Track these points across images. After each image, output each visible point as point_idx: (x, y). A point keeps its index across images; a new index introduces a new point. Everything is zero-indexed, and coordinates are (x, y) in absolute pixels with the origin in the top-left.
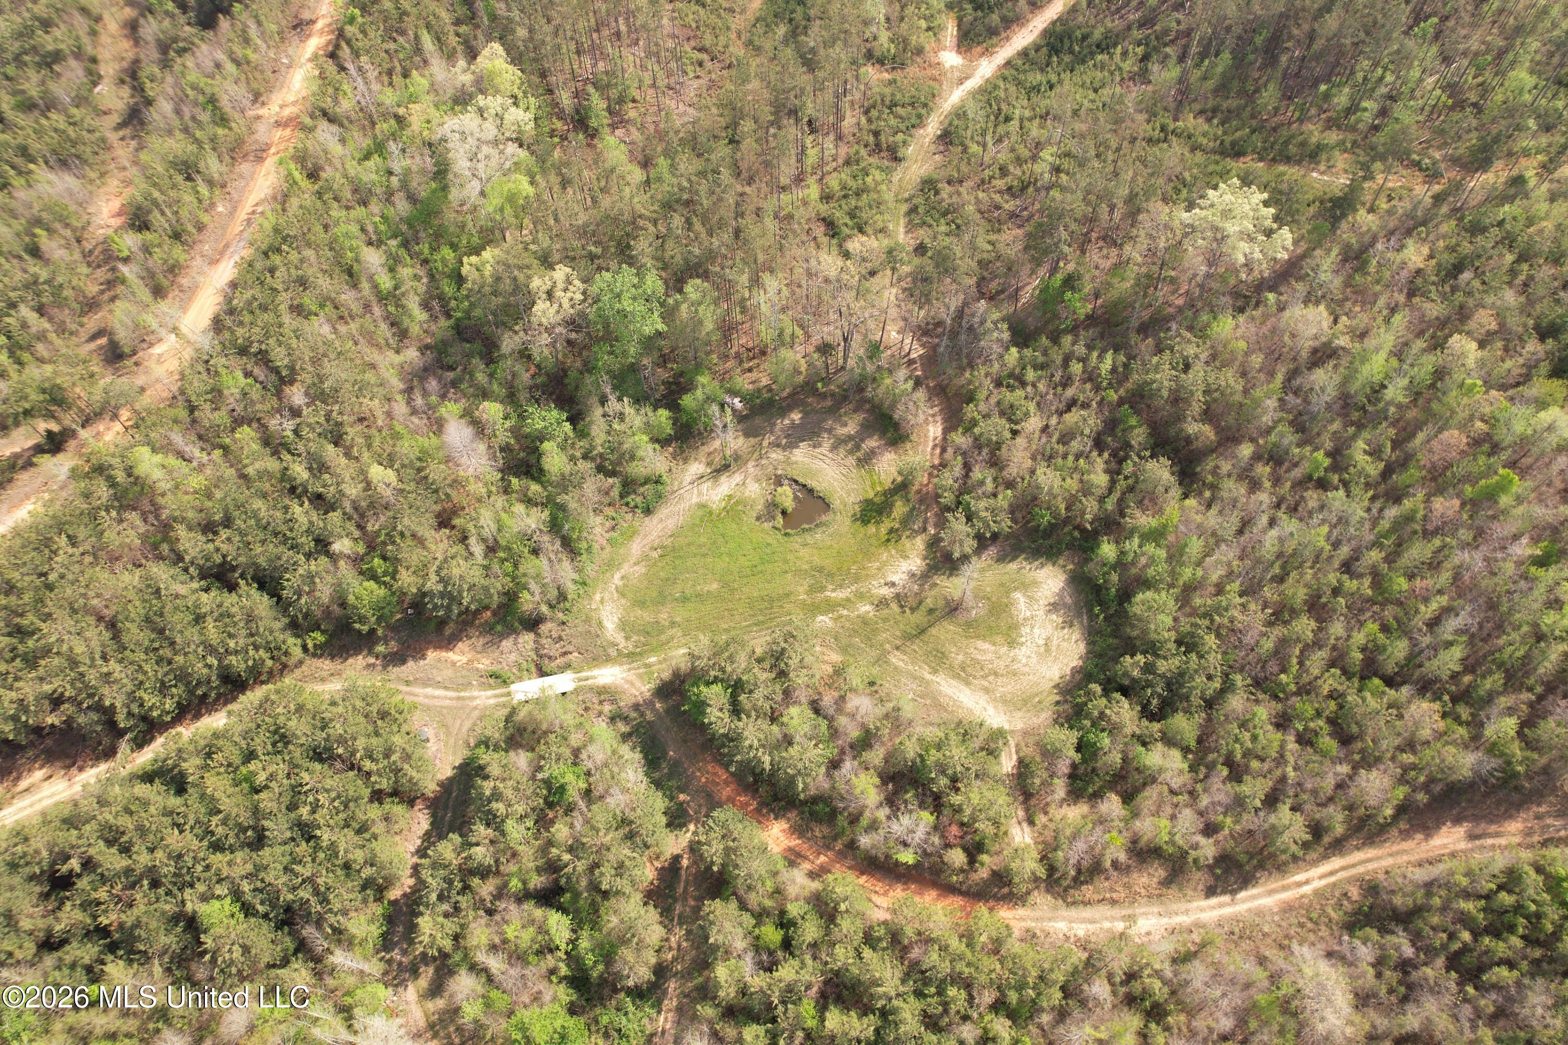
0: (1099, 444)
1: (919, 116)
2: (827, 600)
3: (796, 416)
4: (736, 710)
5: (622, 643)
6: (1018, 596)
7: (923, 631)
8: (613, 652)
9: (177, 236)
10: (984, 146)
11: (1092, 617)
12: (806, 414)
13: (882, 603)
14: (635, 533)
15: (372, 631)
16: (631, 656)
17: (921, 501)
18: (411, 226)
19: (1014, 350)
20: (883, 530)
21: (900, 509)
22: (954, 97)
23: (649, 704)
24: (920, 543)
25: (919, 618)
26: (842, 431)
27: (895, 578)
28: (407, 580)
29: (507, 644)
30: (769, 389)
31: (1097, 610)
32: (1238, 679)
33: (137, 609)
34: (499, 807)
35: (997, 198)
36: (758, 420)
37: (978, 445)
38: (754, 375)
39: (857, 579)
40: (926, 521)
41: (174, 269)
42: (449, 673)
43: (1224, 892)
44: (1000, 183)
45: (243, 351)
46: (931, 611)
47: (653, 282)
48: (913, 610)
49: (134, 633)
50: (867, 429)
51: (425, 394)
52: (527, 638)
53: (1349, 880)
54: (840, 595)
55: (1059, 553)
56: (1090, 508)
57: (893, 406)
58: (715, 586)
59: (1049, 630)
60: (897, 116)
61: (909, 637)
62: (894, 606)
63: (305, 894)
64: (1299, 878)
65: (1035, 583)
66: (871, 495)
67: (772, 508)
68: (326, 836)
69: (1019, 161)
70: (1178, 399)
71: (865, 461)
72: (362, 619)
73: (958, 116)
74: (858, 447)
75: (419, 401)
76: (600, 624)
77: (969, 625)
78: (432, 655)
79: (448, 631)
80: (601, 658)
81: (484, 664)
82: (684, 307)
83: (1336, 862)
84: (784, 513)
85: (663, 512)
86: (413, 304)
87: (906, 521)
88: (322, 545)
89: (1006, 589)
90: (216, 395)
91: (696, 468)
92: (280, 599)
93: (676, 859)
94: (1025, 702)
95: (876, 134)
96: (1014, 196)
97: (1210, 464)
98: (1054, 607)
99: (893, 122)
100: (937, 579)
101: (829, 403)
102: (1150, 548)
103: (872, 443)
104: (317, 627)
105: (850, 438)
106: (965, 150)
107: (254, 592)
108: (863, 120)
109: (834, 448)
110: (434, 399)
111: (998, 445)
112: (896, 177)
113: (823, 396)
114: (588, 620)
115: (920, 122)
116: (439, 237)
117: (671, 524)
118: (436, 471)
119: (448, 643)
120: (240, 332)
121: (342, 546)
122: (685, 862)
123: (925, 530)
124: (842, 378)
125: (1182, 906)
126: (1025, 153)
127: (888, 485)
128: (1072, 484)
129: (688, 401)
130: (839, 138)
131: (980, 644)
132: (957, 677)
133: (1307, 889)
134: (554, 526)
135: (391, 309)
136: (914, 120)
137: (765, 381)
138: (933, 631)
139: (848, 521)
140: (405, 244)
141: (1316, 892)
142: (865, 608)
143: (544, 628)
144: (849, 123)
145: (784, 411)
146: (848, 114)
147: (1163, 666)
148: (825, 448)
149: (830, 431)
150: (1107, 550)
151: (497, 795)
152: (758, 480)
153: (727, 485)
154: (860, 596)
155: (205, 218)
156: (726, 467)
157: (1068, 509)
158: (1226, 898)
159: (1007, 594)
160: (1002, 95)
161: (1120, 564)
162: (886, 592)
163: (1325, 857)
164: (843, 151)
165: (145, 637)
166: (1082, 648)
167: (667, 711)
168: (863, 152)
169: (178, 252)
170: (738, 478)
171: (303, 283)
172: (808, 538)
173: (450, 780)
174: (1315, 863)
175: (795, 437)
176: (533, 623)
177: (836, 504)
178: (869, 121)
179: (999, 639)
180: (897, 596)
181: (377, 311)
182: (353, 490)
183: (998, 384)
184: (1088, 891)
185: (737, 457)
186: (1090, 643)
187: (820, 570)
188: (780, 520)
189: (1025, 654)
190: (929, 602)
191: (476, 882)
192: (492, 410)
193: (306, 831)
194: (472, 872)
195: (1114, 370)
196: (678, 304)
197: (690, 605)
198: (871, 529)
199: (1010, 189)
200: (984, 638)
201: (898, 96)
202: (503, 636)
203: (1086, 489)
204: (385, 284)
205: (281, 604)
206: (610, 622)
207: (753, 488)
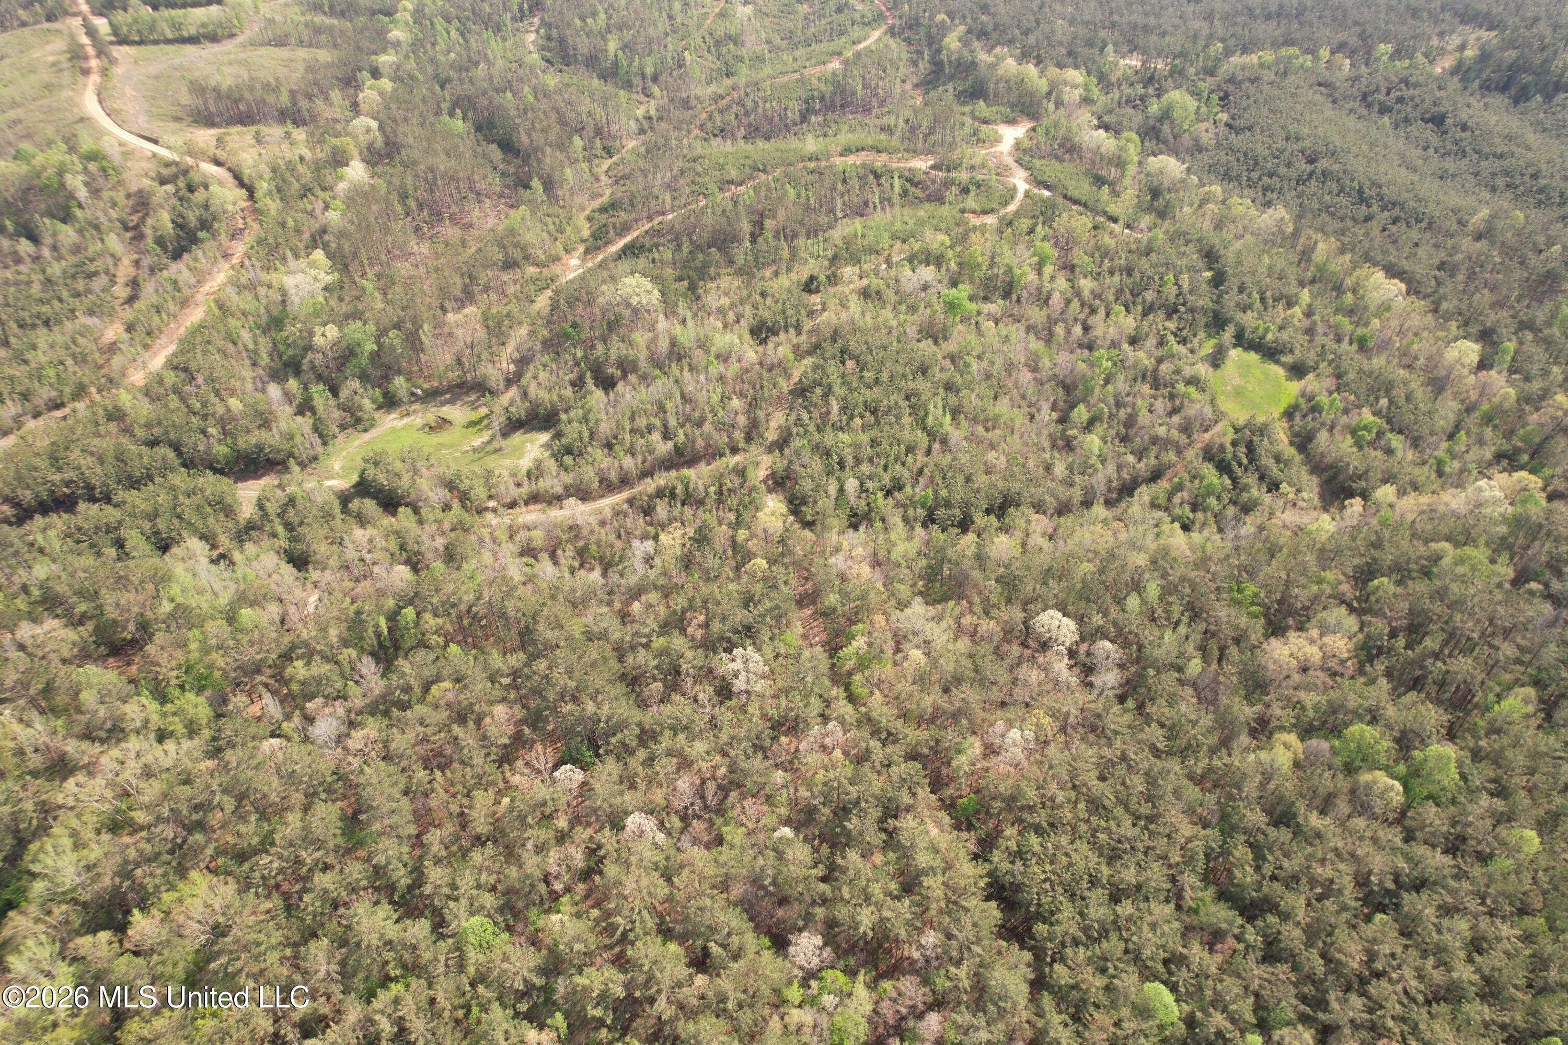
3: (448, 396)
5: (339, 473)
6: (528, 444)
7: (481, 459)
8: (334, 475)
9: (149, 334)
12: (453, 395)
13: (466, 453)
14: (357, 438)
15: (222, 469)
16: (342, 477)
18: (268, 325)
20: (474, 430)
21: (485, 423)
22: (570, 276)
23: (348, 490)
24: (491, 432)
25: (481, 455)
26: (467, 400)
27: (475, 444)
28: (242, 445)
30: (437, 387)
36: (428, 399)
38: (431, 383)
39: (457, 446)
41: (146, 347)
45: (176, 369)
46: (487, 452)
47: (370, 327)
48: (479, 453)
50: (478, 399)
51: (263, 383)
54: (447, 451)
55: (550, 428)
59: (537, 453)
60: (536, 285)
61: (473, 461)
62: (471, 453)
65: (536, 439)
66: (473, 419)
67: (425, 426)
71: (474, 409)
72: (218, 462)
74: (472, 405)
75: (260, 385)
76: (332, 468)
77: (502, 455)
78: (250, 482)
79: (260, 472)
80: (329, 477)
82: (387, 340)
84: (430, 427)
85: (372, 431)
86: (264, 354)
87: (486, 426)
88: (203, 432)
89: (523, 442)
90: (162, 384)
91: (392, 416)
92: (179, 451)
95: (523, 292)
98: (541, 446)
99: (533, 287)
101: (465, 391)
103: (479, 403)
105: (470, 402)
107: (167, 449)
108: (519, 288)
109: (462, 405)
113: (463, 388)
114: (326, 467)
115: (548, 287)
117: (375, 435)
118: (262, 407)
119: (259, 477)
121: (213, 432)
124: (472, 382)
127: (481, 416)
129: (391, 387)
131: (504, 460)
134: (314, 427)
135: (252, 355)
136: (544, 286)
137: (436, 385)
138: (486, 458)
139: (460, 428)
142: (457, 454)
145: (442, 394)
148: (457, 406)
149: (462, 400)
152: (421, 418)
153: (406, 421)
154: (456, 451)
155: (163, 329)
156: (408, 415)
157: (552, 406)
159: (523, 444)
160: (592, 272)
162: (468, 448)
164: (502, 301)
168: (514, 300)
169: (149, 342)
170: (412, 418)
172: (439, 435)
175: (443, 404)
177: (456, 422)
178: (522, 288)
179: (513, 458)
180: (473, 449)
182: (221, 412)
185: (414, 412)
187: (441, 444)
188: (427, 430)
189: (523, 461)
192: (293, 386)
198: (469, 430)
200: (507, 458)
201: (539, 277)
204: (251, 346)
205: (180, 454)
206: (337, 467)
207: (418, 421)
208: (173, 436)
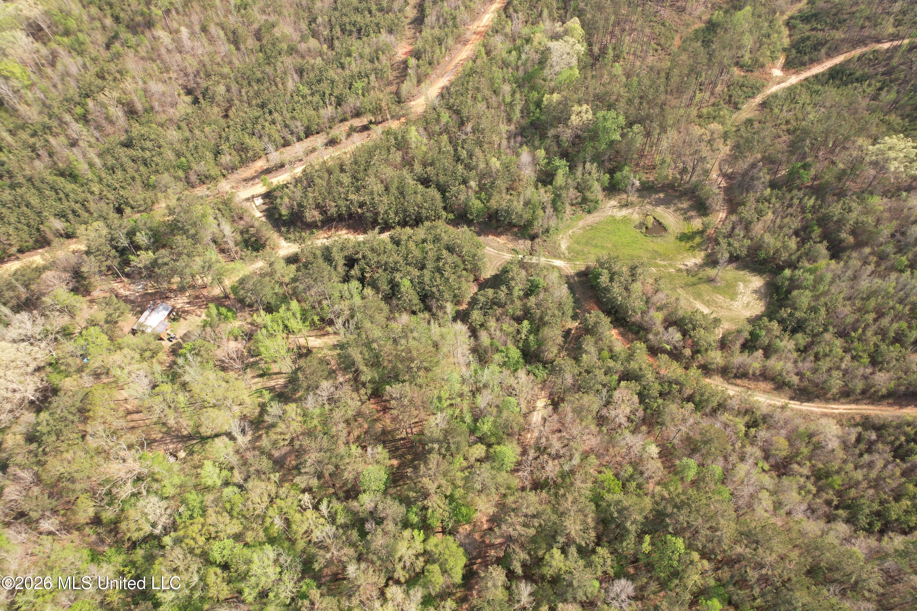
0: (796, 233)
1: (754, 93)
2: (656, 263)
3: (662, 195)
4: (611, 280)
5: (567, 254)
6: (741, 285)
7: (694, 284)
8: (562, 256)
9: (430, 64)
10: (781, 110)
11: (771, 297)
12: (666, 196)
13: (680, 270)
14: (582, 218)
15: (473, 220)
16: (569, 260)
17: (708, 239)
18: (523, 81)
19: (769, 190)
20: (688, 245)
21: (698, 240)
22: (773, 89)
23: (573, 277)
24: (703, 254)
25: (695, 280)
26: (680, 206)
27: (688, 264)
28: (493, 204)
29: (521, 242)
30: (653, 182)
31: (775, 295)
32: (831, 328)
33: (396, 184)
34: (513, 283)
35: (781, 133)
36: (645, 193)
37: (741, 220)
38: (648, 176)
39: (671, 259)
40: (708, 247)
41: (426, 75)
42: (496, 245)
43: (798, 400)
44: (784, 127)
45: (450, 108)
46: (700, 279)
47: (622, 120)
48: (692, 276)
49: (393, 190)
50: (691, 208)
51: (515, 142)
52: (529, 243)
53: (857, 414)
54: (662, 263)
55: (764, 273)
56: (785, 256)
57: (707, 199)
58: (610, 245)
59: (751, 299)
60: (742, 91)
61: (687, 285)
62: (685, 273)
63: (434, 289)
64: (833, 406)
65: (750, 281)
66: (686, 231)
67: (642, 225)
68: (446, 274)
69: (797, 119)
70: (840, 222)
71: (688, 219)
72: (471, 214)
73: (773, 97)
74: (686, 213)
75: (512, 143)
76: (559, 245)
77: (715, 288)
78: (491, 237)
79: (499, 230)
80: (558, 256)
81: (510, 246)
82: (631, 134)
83: (853, 406)
84: (647, 228)
85: (595, 214)
86: (518, 109)
87: (699, 245)
88: (465, 182)
89: (737, 280)
90: (438, 121)
91: (613, 202)
92: (444, 195)
93: (570, 330)
94: (731, 320)
95: (730, 96)
96: (789, 134)
97: (847, 253)
98: (755, 292)
99: (740, 93)
100: (706, 269)
101: (677, 194)
102: (807, 275)
103: (693, 213)
104: (453, 212)
105: (683, 209)
106: (771, 110)
107: (436, 190)
108: (726, 89)
109: (675, 211)
110: (518, 145)
111: (750, 223)
112: (734, 116)
113: (676, 191)
114: (555, 243)
115: (753, 96)
116: (533, 88)
117: (597, 219)
118: (513, 169)
119: (498, 235)
120: (452, 101)
121: (473, 184)
122: (573, 332)
123: (706, 250)
124: (687, 186)
125: (778, 399)
126: (800, 116)
127: (695, 230)
128: (779, 244)
129: (618, 175)
130: (712, 93)
131: (718, 296)
132: (704, 304)
133: (836, 411)
134: (554, 202)
135: (508, 109)
136: (750, 94)
137: (652, 179)
138: (699, 286)
139: (674, 238)
140: (519, 87)
141: (840, 414)
142: (672, 270)
143: (537, 240)
144: (719, 89)
145: (657, 191)
146: (719, 86)
147: (798, 314)
148: (671, 210)
149: (675, 204)
150: (787, 272)
151: (513, 279)
152: (638, 213)
153: (625, 212)
154: (671, 265)
155: (441, 61)
156: (626, 205)
157: (774, 254)
158: (798, 403)
159: (736, 282)
160: (798, 92)
161: (791, 279)
162: (682, 267)
163: (849, 403)
164: (712, 100)
165: (396, 193)
166: (763, 309)
167: (579, 282)
168: (722, 102)
169: (429, 71)
170: (630, 211)
171: (478, 89)
172: (655, 240)
173: (489, 279)
174: (843, 404)
175: (659, 202)
176: (533, 238)
177: (670, 230)
178: (729, 90)
179: (727, 296)
180: (687, 270)
181: (503, 108)
182: (482, 166)
183: (758, 201)
184: (739, 381)
185: (632, 204)
186: (767, 308)
187: (656, 252)
188: (644, 230)
189: (737, 305)
190: (700, 275)
191: (495, 307)
192: (541, 153)
193: (439, 270)
194: (495, 304)
195: (813, 207)
196: (628, 132)
197: (598, 249)
198: (683, 244)
199: (788, 130)
200: (721, 294)
201: (746, 83)
202: (520, 238)
203: (785, 247)
204: (508, 99)
205: (444, 198)
206: (564, 246)
207: (636, 216)
208: (442, 179)
